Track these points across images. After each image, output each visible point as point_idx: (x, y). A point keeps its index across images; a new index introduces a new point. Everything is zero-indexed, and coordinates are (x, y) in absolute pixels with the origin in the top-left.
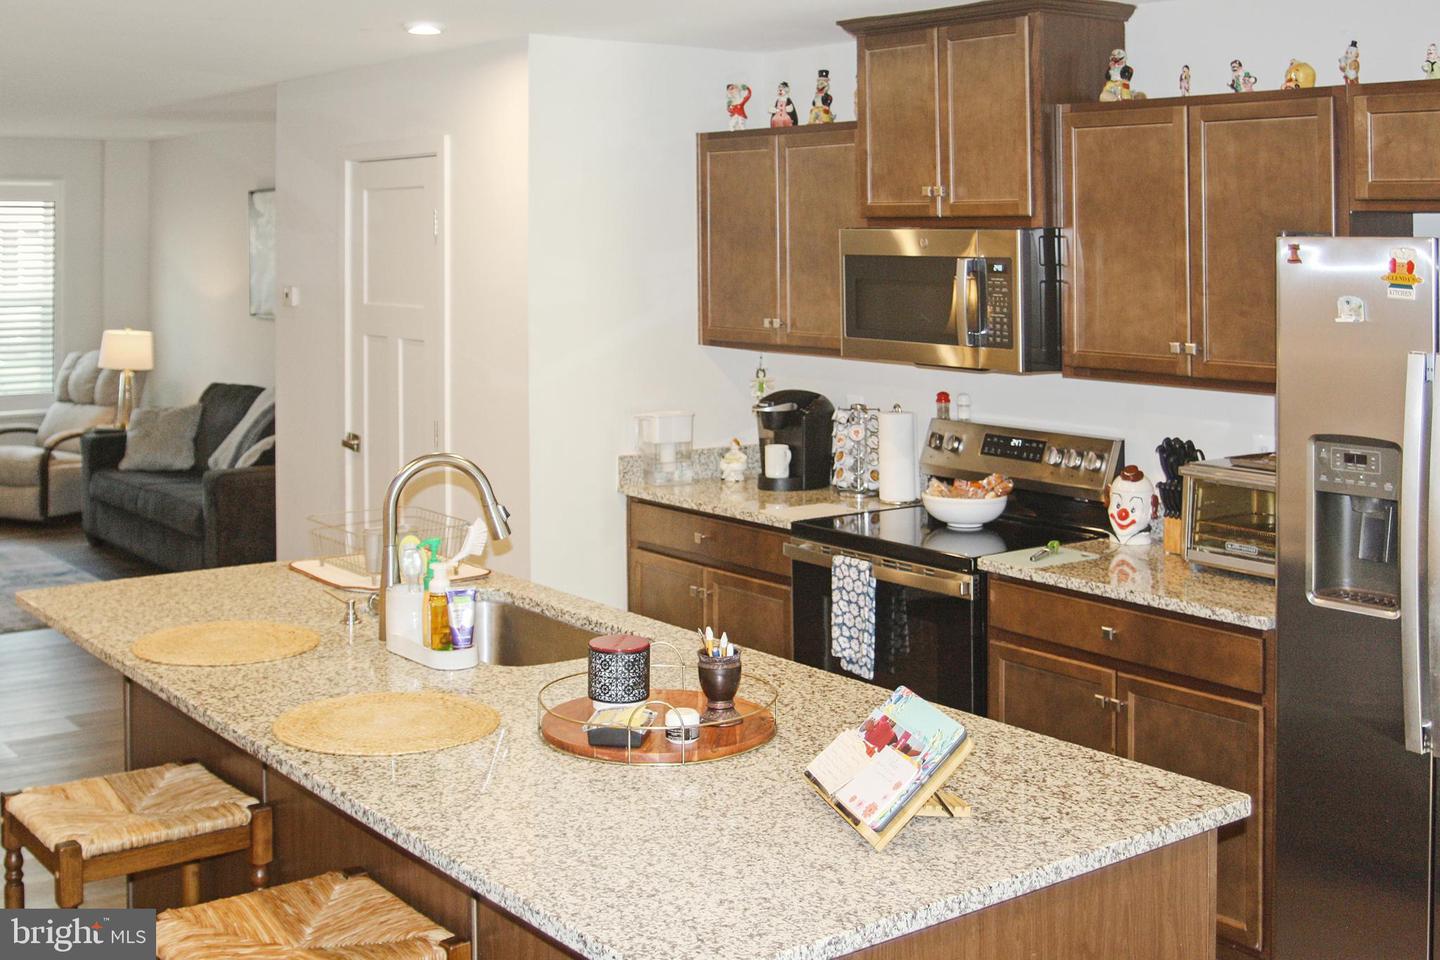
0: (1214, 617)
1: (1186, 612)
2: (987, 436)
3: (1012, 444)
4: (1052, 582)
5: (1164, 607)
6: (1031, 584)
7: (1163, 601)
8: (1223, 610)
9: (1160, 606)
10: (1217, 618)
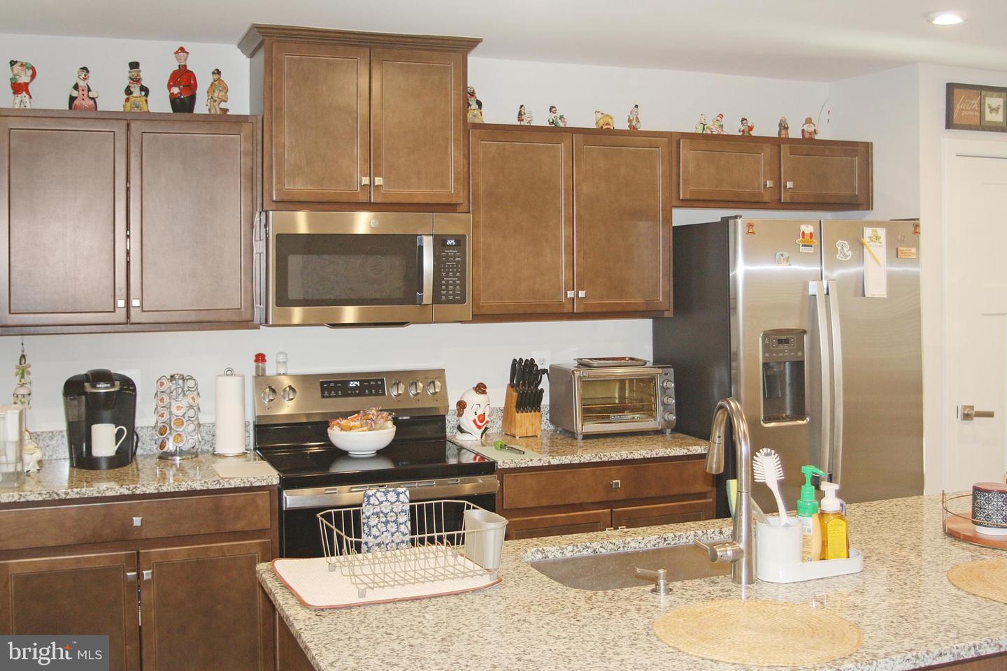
0: (689, 453)
1: (670, 455)
2: (322, 383)
3: (350, 385)
4: (567, 462)
5: (655, 456)
6: (551, 467)
7: (654, 452)
8: (694, 447)
9: (652, 456)
10: (691, 453)
